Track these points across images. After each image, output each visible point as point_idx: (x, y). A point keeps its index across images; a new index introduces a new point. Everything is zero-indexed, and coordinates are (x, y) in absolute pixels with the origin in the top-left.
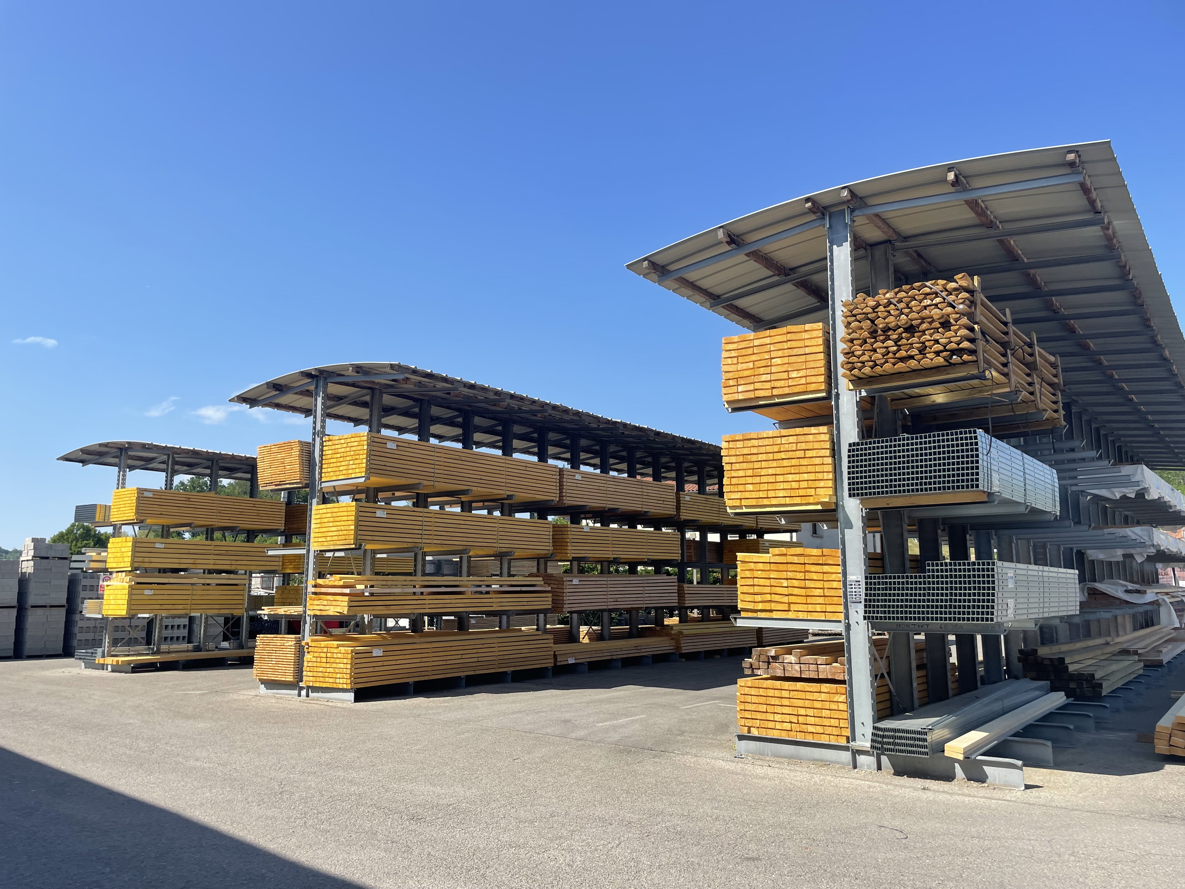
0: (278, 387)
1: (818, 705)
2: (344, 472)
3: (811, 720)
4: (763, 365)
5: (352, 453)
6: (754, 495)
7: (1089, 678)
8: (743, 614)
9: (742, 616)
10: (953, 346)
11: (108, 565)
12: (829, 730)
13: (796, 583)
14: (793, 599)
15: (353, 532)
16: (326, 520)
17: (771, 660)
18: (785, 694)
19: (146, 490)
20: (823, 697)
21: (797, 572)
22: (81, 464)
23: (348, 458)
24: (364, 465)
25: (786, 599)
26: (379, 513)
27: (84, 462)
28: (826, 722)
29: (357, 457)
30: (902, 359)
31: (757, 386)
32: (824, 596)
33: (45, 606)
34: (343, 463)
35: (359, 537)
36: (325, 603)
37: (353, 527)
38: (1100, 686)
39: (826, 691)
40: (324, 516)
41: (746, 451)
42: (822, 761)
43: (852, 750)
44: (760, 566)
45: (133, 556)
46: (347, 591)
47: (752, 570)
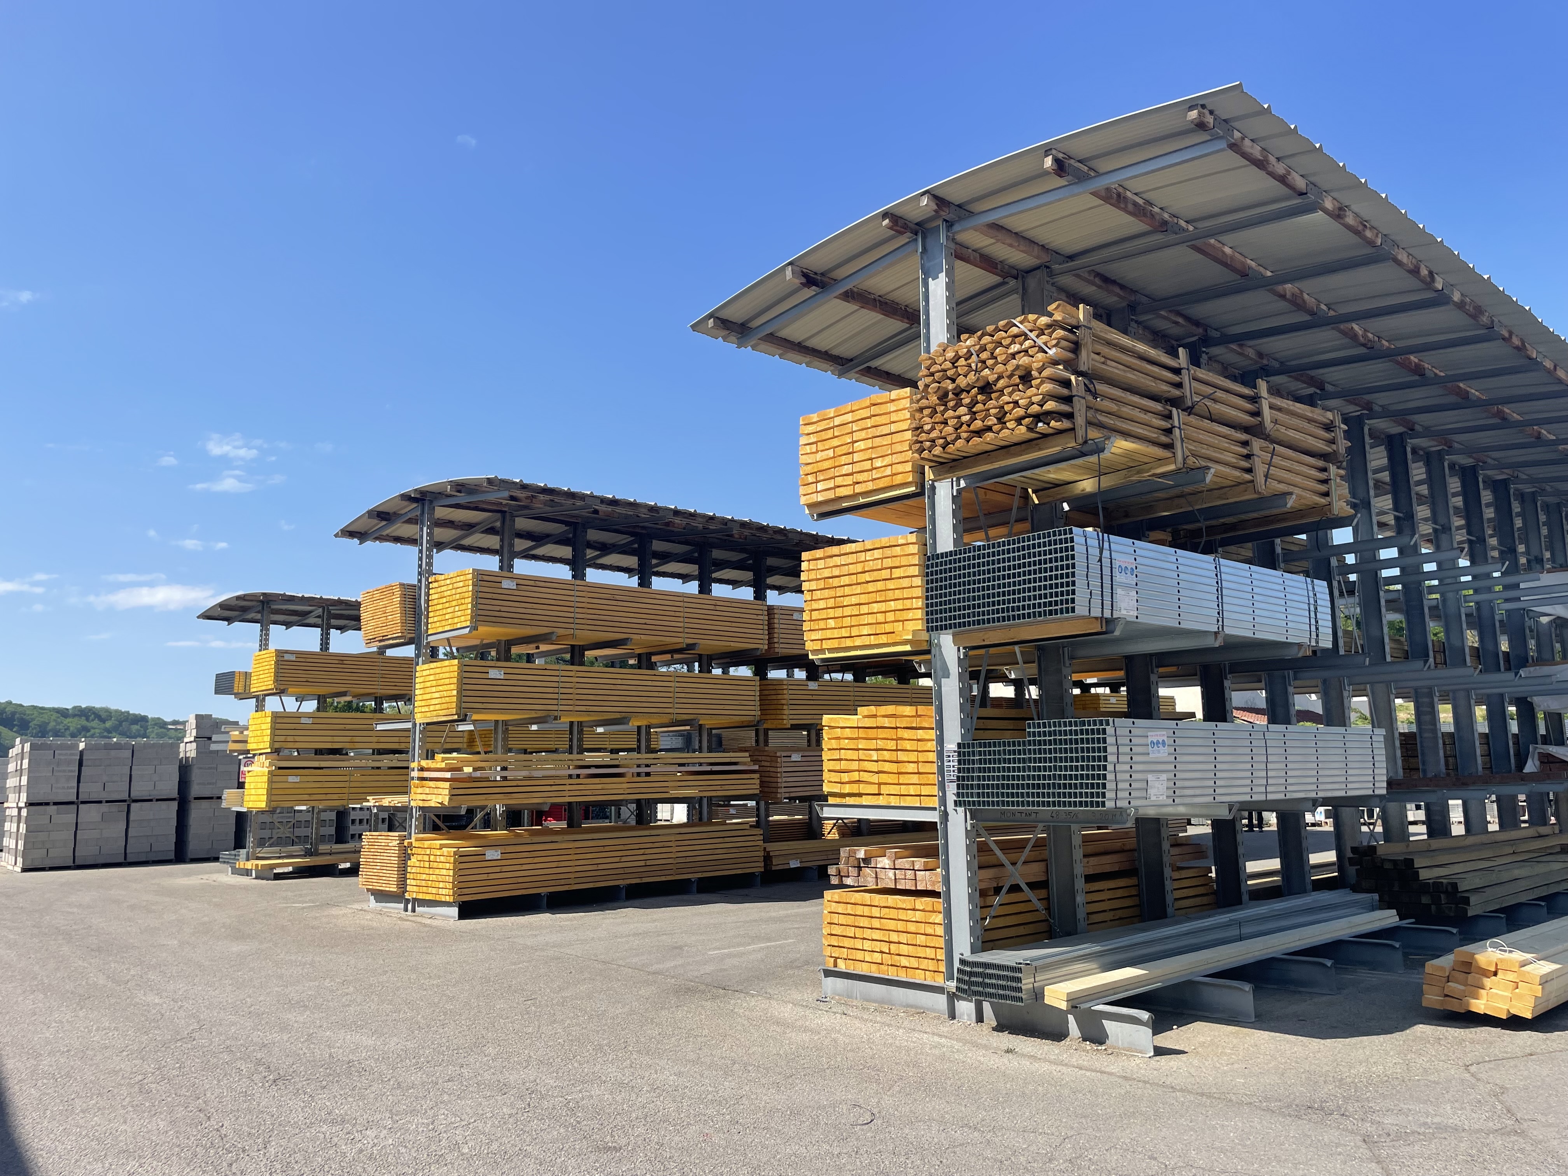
0: (382, 515)
1: (912, 927)
2: (450, 621)
3: (904, 949)
4: (844, 452)
5: (458, 596)
6: (836, 633)
7: (1450, 889)
8: (831, 800)
9: (830, 802)
10: (1035, 408)
11: (250, 746)
12: (924, 964)
13: (886, 755)
14: (884, 778)
15: (455, 699)
16: (428, 684)
17: (862, 865)
18: (876, 912)
19: (287, 652)
20: (918, 916)
21: (888, 739)
22: (226, 623)
23: (454, 603)
24: (469, 611)
25: (875, 778)
26: (493, 673)
27: (229, 620)
28: (921, 952)
29: (463, 601)
30: (979, 433)
31: (839, 481)
32: (919, 773)
33: (211, 798)
34: (449, 610)
35: (464, 705)
36: (427, 791)
37: (455, 692)
38: (1467, 901)
39: (921, 908)
40: (428, 678)
41: (827, 573)
42: (916, 1007)
43: (948, 992)
44: (848, 733)
45: (273, 735)
46: (448, 775)
47: (838, 738)
